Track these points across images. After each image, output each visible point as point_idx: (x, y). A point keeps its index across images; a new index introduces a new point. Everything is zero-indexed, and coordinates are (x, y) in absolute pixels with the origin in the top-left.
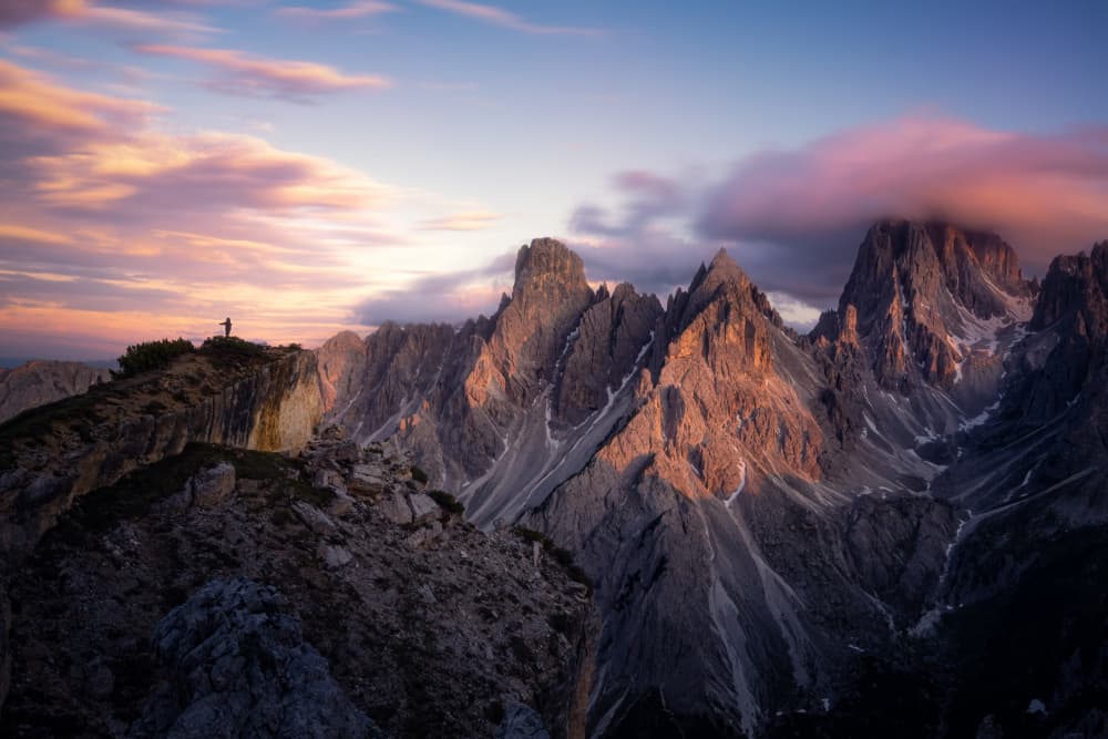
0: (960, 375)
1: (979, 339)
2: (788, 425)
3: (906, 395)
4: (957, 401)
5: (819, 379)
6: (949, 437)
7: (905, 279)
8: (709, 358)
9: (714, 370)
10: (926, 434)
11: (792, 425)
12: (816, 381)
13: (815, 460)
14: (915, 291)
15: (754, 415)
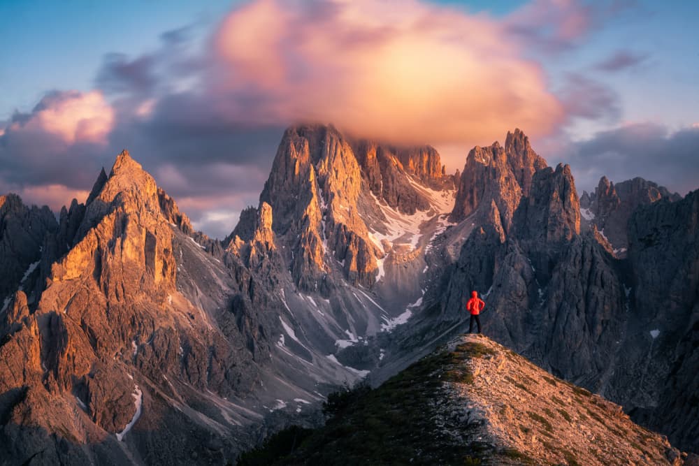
0: (382, 273)
1: (402, 233)
2: (191, 343)
3: (326, 297)
4: (380, 300)
5: (229, 286)
6: (370, 338)
7: (322, 182)
8: (102, 281)
9: (106, 294)
10: (348, 338)
11: (196, 342)
12: (224, 288)
13: (223, 376)
14: (333, 195)
15: (152, 338)
